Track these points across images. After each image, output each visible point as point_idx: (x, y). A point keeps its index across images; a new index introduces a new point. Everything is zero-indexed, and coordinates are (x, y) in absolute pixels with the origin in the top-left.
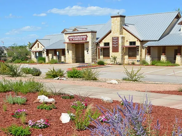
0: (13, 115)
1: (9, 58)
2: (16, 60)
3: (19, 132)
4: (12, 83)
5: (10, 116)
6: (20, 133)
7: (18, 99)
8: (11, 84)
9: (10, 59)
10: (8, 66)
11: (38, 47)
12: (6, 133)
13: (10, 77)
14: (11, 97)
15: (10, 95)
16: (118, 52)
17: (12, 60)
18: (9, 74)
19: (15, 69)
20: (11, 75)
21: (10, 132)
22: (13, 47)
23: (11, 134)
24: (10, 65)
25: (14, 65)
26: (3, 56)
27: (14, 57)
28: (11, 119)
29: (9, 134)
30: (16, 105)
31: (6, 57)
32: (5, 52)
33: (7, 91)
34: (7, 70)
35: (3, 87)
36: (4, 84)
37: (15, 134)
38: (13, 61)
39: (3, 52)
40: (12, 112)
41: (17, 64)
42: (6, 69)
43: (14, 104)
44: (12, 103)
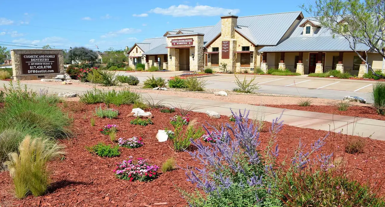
0: (101, 130)
1: (104, 64)
2: (112, 66)
3: (106, 152)
4: (104, 94)
5: (98, 132)
6: (108, 153)
7: (108, 113)
8: (102, 94)
9: (105, 66)
10: (101, 74)
11: (137, 52)
12: (91, 153)
13: (104, 86)
14: (101, 109)
15: (100, 107)
16: (229, 58)
17: (107, 67)
18: (102, 82)
19: (109, 76)
20: (104, 83)
21: (97, 151)
22: (109, 52)
23: (97, 154)
24: (103, 73)
25: (107, 73)
26: (97, 63)
27: (110, 63)
28: (99, 136)
29: (95, 154)
30: (107, 119)
31: (100, 63)
32: (100, 57)
33: (97, 102)
34: (100, 79)
35: (94, 98)
36: (94, 95)
37: (102, 154)
38: (109, 68)
39: (96, 58)
40: (100, 128)
41: (111, 72)
42: (99, 77)
43: (104, 117)
44: (102, 116)
